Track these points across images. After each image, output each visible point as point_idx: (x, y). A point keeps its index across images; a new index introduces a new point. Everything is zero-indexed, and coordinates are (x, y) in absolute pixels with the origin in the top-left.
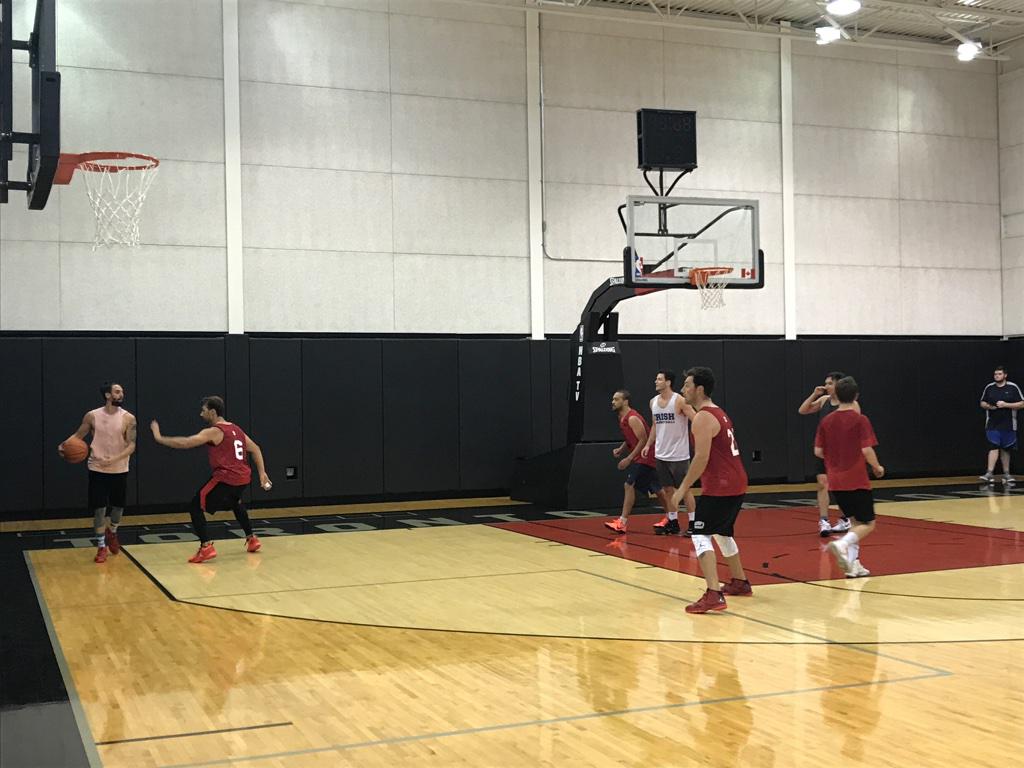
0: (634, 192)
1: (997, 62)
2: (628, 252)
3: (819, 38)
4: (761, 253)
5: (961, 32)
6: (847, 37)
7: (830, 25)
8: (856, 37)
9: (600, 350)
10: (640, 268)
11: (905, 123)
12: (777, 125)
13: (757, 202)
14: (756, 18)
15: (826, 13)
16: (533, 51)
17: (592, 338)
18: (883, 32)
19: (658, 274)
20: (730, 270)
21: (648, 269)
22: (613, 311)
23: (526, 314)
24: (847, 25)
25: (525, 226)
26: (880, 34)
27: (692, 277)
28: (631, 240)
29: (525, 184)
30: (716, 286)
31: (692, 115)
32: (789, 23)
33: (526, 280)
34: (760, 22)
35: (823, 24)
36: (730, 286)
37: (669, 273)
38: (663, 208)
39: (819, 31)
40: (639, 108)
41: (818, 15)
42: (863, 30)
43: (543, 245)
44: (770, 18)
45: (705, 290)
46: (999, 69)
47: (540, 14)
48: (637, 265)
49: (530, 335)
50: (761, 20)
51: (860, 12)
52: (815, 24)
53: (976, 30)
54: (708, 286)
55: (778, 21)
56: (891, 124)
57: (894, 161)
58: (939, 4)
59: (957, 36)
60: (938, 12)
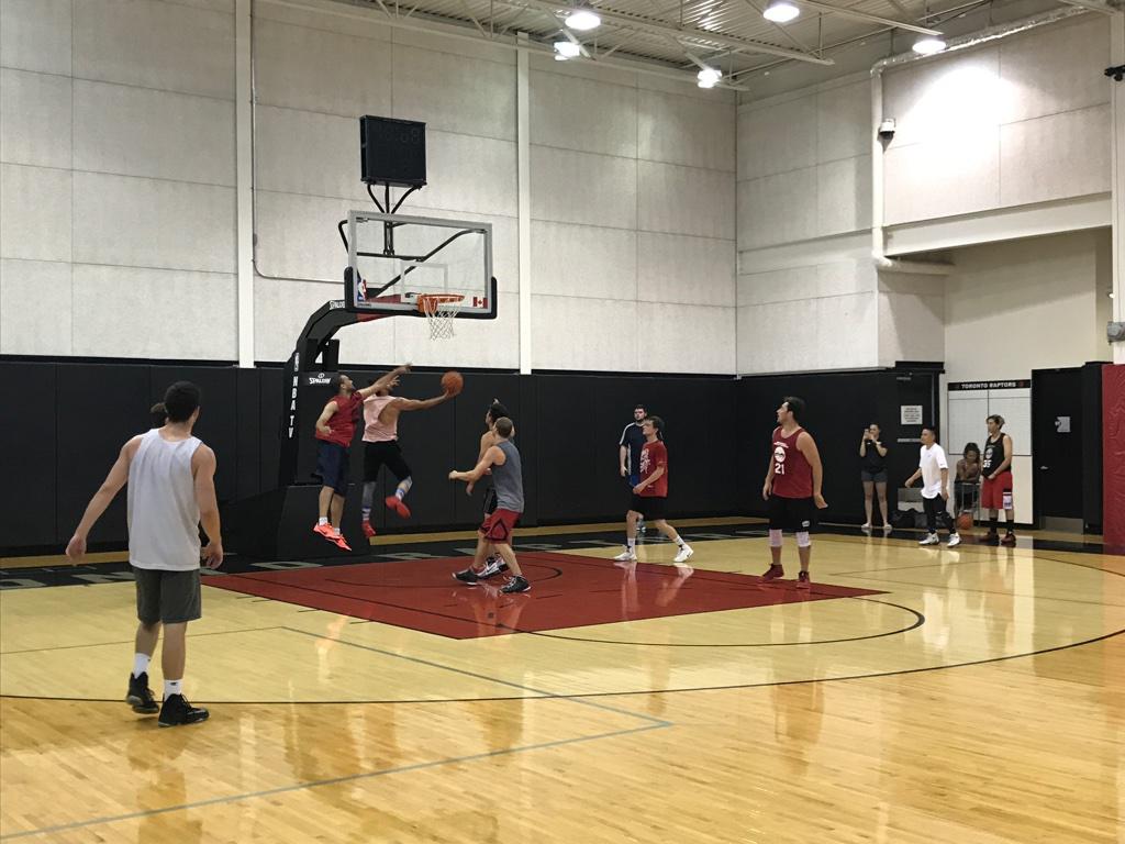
0: (358, 207)
1: (736, 92)
2: (349, 273)
3: (558, 52)
4: (494, 281)
5: (701, 58)
6: (586, 54)
7: (569, 41)
8: (595, 55)
9: (317, 381)
10: (363, 291)
11: (644, 149)
12: (513, 144)
13: (490, 225)
14: (493, 26)
15: (565, 27)
16: (243, 42)
17: (309, 367)
18: (624, 52)
19: (384, 299)
20: (461, 298)
21: (372, 293)
22: (333, 338)
23: (233, 337)
24: (587, 40)
25: (235, 239)
26: (620, 54)
27: (420, 304)
28: (352, 260)
29: (233, 191)
30: (446, 314)
31: (421, 126)
32: (526, 35)
33: (233, 300)
34: (495, 31)
35: (561, 38)
36: (461, 315)
37: (396, 298)
38: (389, 226)
39: (557, 45)
40: (363, 114)
41: (557, 29)
42: (603, 48)
43: (254, 262)
44: (506, 27)
45: (434, 319)
46: (738, 101)
48: (359, 288)
49: (237, 363)
50: (497, 28)
51: (599, 29)
52: (554, 38)
53: (716, 56)
54: (437, 314)
55: (516, 31)
56: (629, 150)
57: (632, 190)
58: (680, 27)
59: (698, 62)
60: (680, 35)
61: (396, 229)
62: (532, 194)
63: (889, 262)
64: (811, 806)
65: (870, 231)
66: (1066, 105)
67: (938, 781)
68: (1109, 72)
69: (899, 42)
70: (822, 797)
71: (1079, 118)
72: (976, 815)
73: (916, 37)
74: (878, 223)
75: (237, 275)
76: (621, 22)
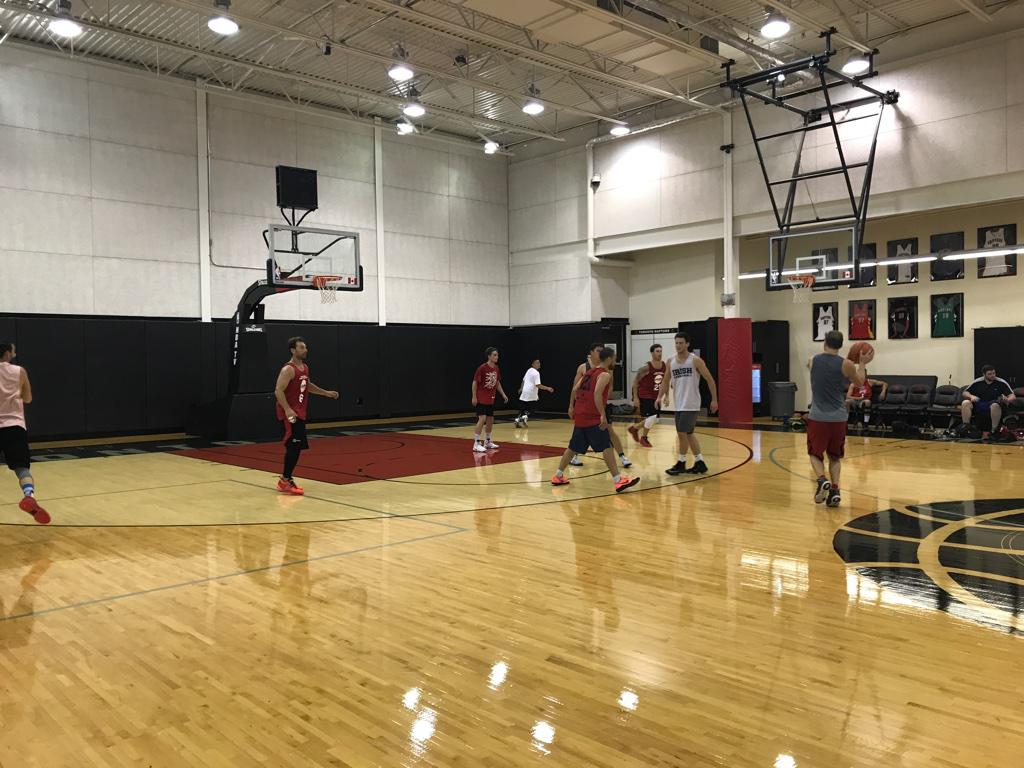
0: (275, 222)
1: (507, 156)
2: (269, 263)
3: (399, 130)
4: (361, 268)
5: (487, 135)
6: (417, 131)
7: (406, 123)
8: (422, 132)
9: (251, 330)
10: (278, 274)
11: (453, 190)
12: (372, 186)
13: (358, 234)
14: (359, 113)
15: (403, 114)
16: (202, 119)
17: (246, 321)
18: (440, 131)
19: (292, 279)
20: (340, 278)
21: (284, 275)
22: (261, 303)
23: (198, 303)
24: (417, 123)
25: (196, 242)
26: (438, 132)
27: (314, 282)
28: (271, 254)
29: (195, 212)
30: (331, 288)
31: (314, 173)
32: (379, 119)
33: (197, 281)
34: (361, 116)
35: (401, 121)
36: (340, 289)
37: (299, 278)
38: (295, 234)
39: (399, 125)
40: (277, 165)
41: (399, 116)
42: (427, 128)
43: (210, 256)
44: (367, 113)
45: (324, 291)
46: (509, 162)
47: (207, 94)
48: (276, 272)
49: (201, 319)
50: (361, 114)
51: (424, 116)
52: (397, 121)
53: (495, 135)
54: (325, 288)
55: (373, 116)
56: (444, 190)
57: (446, 214)
58: (473, 116)
59: (485, 138)
60: (473, 121)
61: (299, 236)
62: (385, 216)
63: (597, 260)
64: (548, 574)
65: (586, 241)
66: (699, 168)
67: (621, 557)
68: (723, 148)
69: (603, 128)
70: (553, 569)
71: (706, 174)
72: (642, 576)
73: (612, 125)
74: (591, 236)
75: (199, 264)
76: (439, 112)
